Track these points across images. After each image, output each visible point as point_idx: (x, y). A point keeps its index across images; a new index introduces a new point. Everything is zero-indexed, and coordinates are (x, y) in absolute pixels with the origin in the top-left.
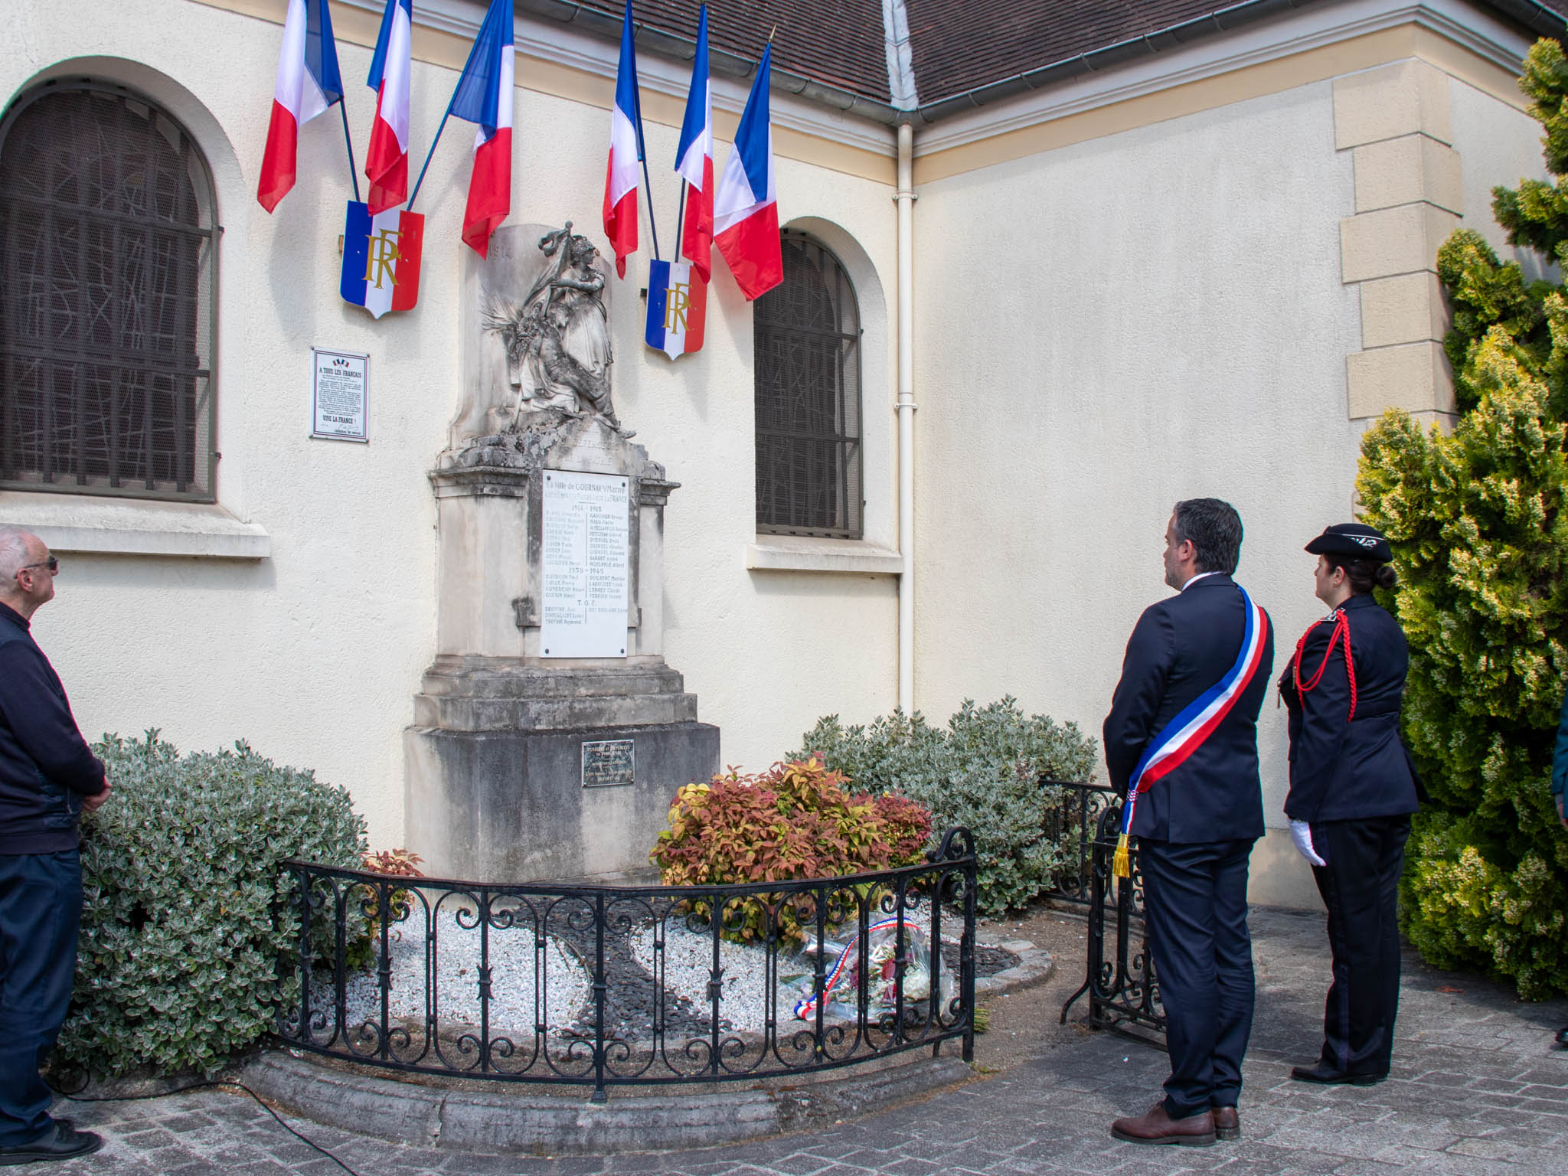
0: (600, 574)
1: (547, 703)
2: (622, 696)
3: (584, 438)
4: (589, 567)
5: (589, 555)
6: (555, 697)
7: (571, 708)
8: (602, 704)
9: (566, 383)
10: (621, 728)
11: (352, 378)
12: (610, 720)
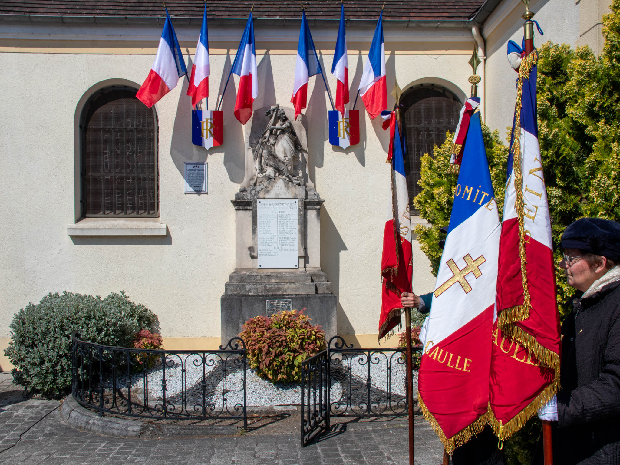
0: (284, 237)
1: (254, 285)
2: (290, 283)
3: (275, 186)
4: (279, 234)
5: (279, 230)
6: (260, 283)
7: (265, 287)
8: (280, 286)
9: (270, 166)
10: (288, 295)
11: (200, 172)
12: (284, 292)
